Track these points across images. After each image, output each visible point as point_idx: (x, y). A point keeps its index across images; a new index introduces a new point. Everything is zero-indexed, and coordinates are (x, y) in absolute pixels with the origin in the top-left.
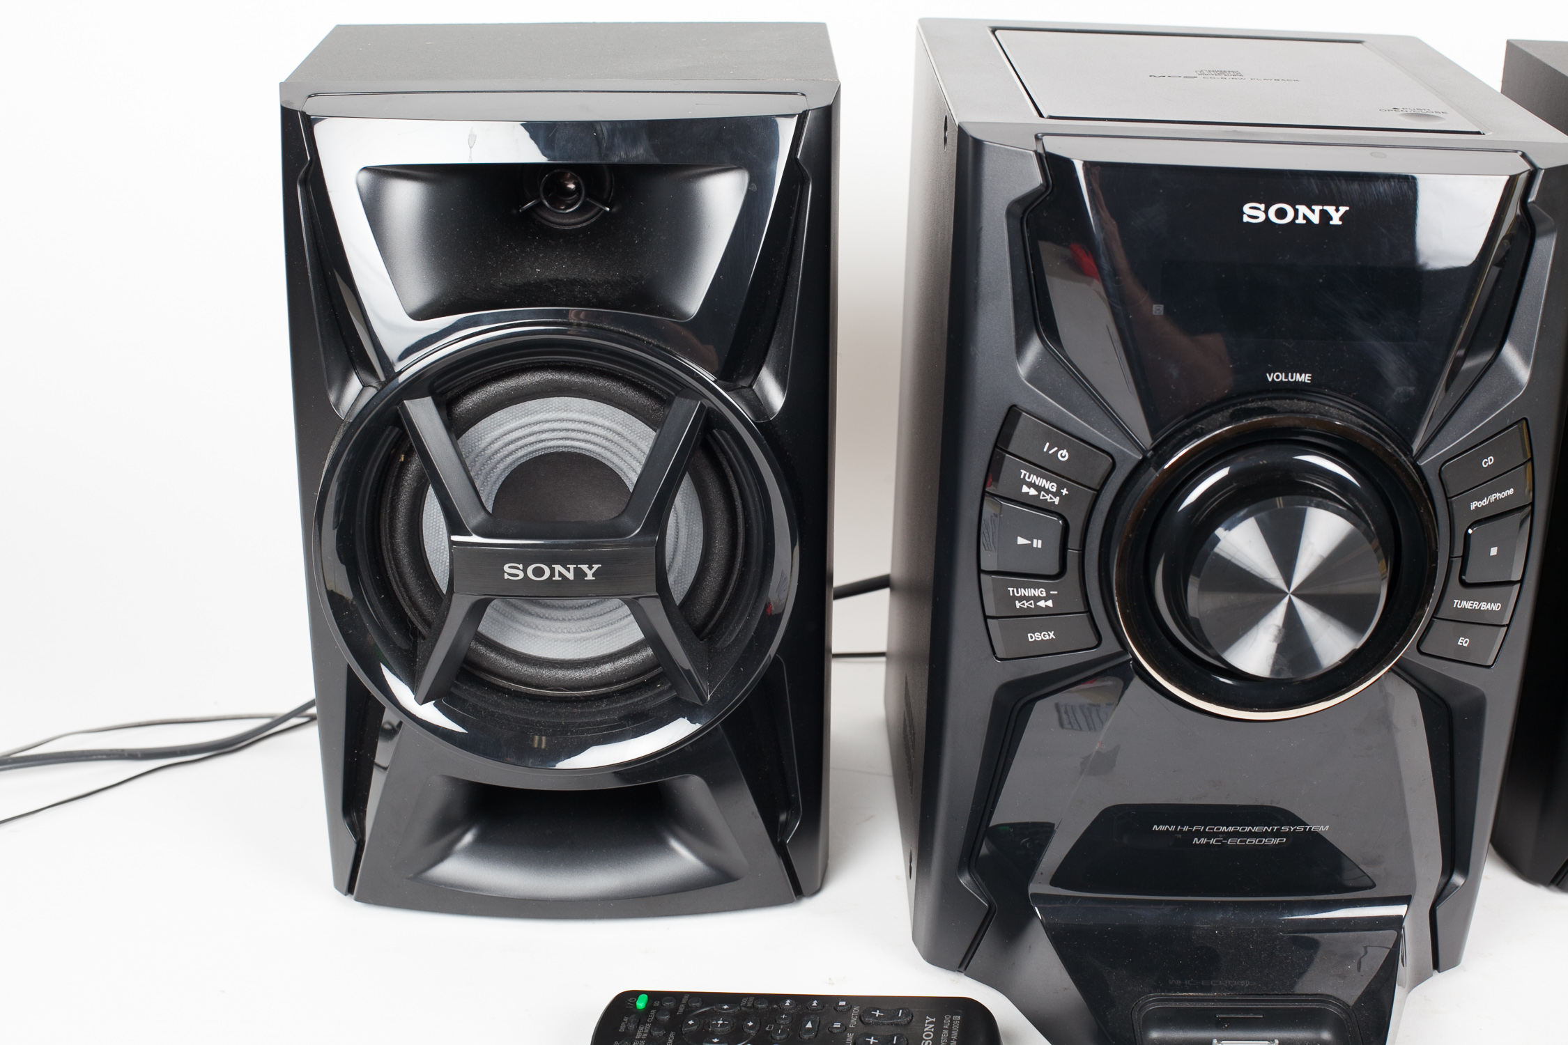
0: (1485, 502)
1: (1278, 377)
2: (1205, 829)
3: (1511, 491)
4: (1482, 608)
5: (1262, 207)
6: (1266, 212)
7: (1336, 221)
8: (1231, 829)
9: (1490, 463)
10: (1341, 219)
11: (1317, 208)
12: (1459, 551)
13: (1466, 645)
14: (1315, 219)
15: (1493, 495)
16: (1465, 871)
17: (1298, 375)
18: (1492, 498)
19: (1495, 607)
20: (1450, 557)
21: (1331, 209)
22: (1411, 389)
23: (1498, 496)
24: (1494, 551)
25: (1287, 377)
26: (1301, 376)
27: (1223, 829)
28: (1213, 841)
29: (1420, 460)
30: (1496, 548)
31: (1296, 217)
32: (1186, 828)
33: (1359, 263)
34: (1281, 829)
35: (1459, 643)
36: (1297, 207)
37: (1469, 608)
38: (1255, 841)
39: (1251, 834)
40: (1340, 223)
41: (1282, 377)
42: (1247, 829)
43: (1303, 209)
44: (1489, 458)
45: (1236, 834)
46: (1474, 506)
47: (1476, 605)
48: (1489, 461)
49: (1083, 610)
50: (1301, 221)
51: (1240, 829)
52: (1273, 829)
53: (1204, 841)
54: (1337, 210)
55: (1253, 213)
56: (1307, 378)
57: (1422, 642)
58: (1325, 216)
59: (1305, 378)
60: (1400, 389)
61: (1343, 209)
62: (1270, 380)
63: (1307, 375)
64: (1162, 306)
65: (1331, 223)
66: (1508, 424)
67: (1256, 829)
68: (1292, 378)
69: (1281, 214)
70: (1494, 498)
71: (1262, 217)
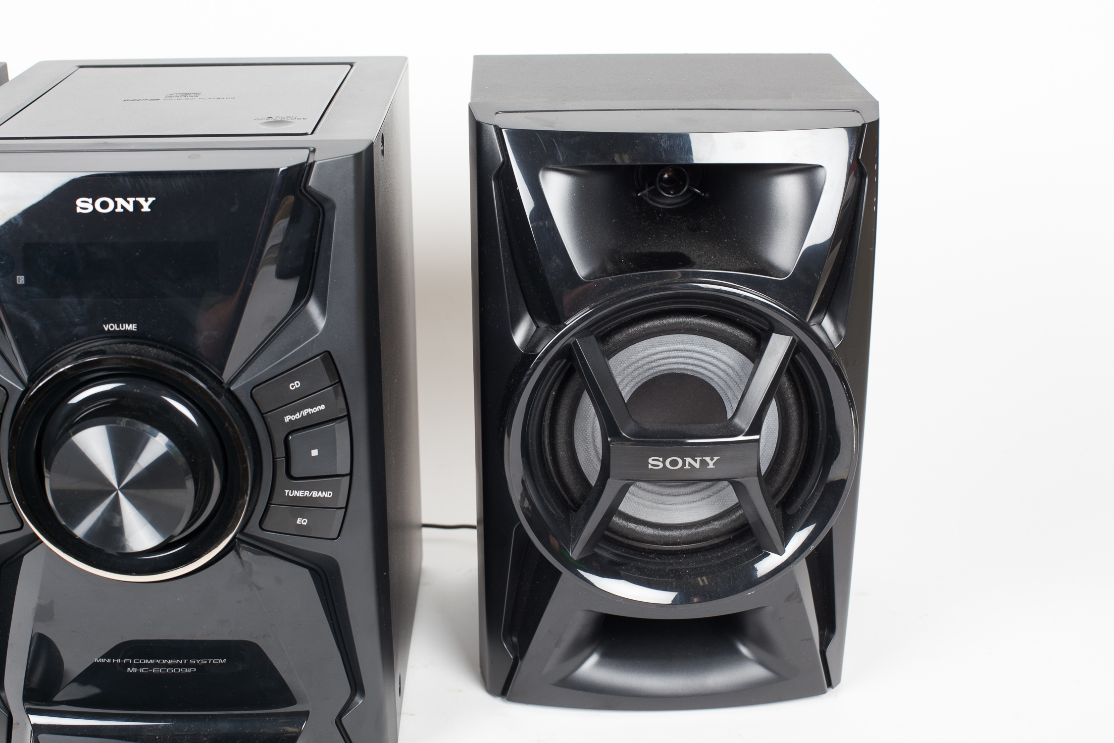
0: (298, 416)
1: (112, 327)
2: (132, 661)
3: (322, 407)
4: (313, 496)
5: (90, 200)
6: (93, 204)
7: (146, 208)
8: (152, 661)
9: (297, 387)
10: (150, 207)
11: (131, 200)
12: (281, 452)
13: (305, 524)
14: (130, 208)
15: (305, 410)
16: (363, 694)
17: (127, 325)
18: (305, 412)
19: (328, 494)
20: (274, 458)
21: (141, 200)
22: (215, 333)
23: (309, 410)
24: (315, 453)
25: (118, 327)
26: (129, 326)
27: (146, 661)
28: (142, 670)
29: (232, 386)
30: (317, 450)
31: (116, 207)
32: (119, 661)
33: (166, 240)
34: (189, 661)
35: (298, 523)
36: (116, 199)
37: (301, 496)
38: (173, 671)
39: (167, 666)
40: (149, 210)
41: (115, 327)
42: (164, 661)
43: (120, 201)
44: (295, 383)
45: (156, 665)
46: (288, 419)
47: (307, 493)
48: (296, 385)
49: (7, 501)
50: (119, 210)
51: (158, 661)
52: (183, 662)
53: (134, 670)
54: (146, 201)
55: (84, 205)
56: (134, 327)
57: (263, 522)
58: (137, 205)
59: (132, 327)
60: (206, 333)
61: (151, 200)
62: (106, 329)
63: (134, 325)
64: (23, 277)
65: (143, 210)
66: (310, 355)
67: (170, 662)
68: (122, 327)
69: (104, 205)
70: (306, 413)
71: (91, 209)
